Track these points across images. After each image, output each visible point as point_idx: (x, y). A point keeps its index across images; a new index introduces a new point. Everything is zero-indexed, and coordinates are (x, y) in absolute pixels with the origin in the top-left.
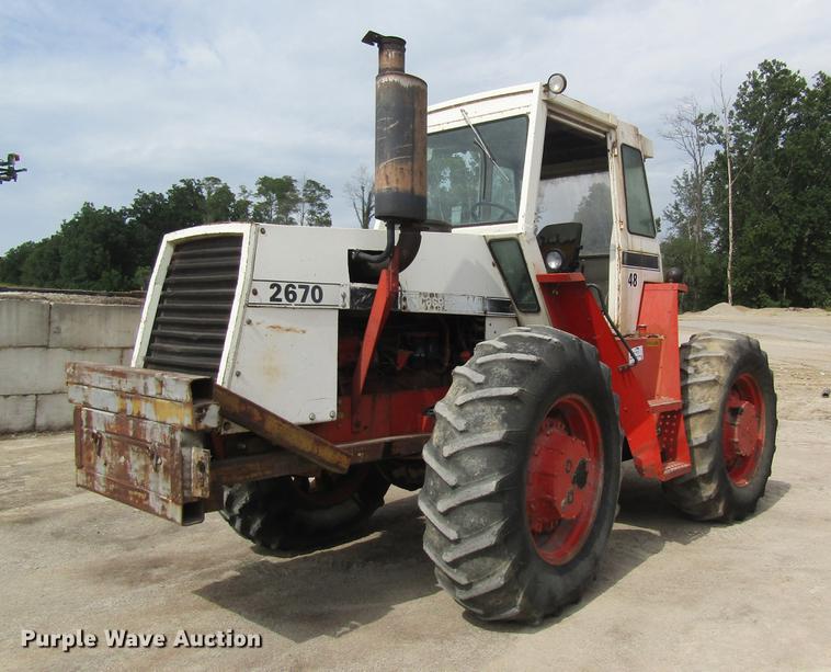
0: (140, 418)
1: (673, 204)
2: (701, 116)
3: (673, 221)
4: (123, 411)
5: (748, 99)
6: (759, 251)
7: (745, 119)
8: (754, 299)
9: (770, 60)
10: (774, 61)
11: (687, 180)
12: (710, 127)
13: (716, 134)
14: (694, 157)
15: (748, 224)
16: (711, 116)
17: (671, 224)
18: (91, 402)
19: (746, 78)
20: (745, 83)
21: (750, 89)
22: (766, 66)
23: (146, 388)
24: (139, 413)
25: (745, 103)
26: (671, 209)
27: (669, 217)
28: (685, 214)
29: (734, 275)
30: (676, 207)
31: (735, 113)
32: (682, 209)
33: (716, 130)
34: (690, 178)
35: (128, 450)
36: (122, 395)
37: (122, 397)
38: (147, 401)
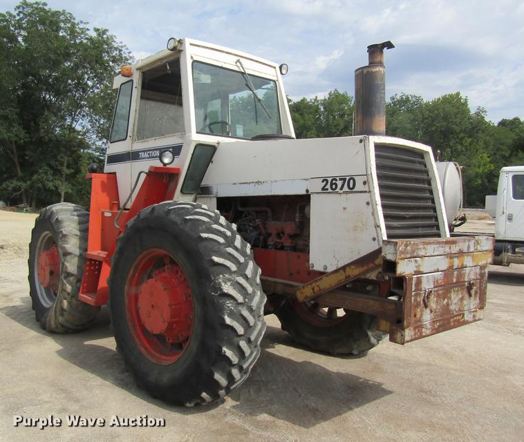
0: (463, 267)
4: (451, 267)
18: (421, 270)
23: (469, 247)
24: (463, 264)
35: (450, 292)
36: (450, 256)
37: (451, 258)
38: (468, 255)
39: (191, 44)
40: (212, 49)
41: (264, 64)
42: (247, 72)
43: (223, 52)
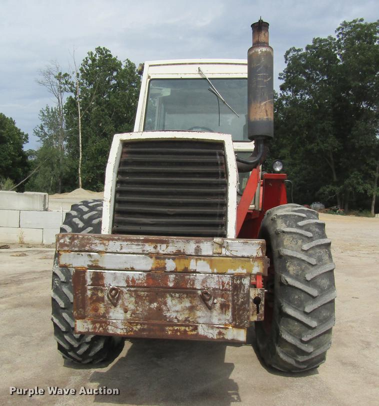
1: (40, 126)
2: (60, 74)
3: (40, 137)
4: (160, 269)
5: (88, 68)
6: (98, 159)
7: (87, 80)
8: (95, 186)
9: (102, 47)
10: (104, 48)
11: (48, 112)
12: (66, 81)
13: (70, 86)
14: (58, 98)
15: (90, 141)
16: (66, 75)
17: (39, 139)
18: (101, 265)
19: (87, 55)
20: (86, 58)
21: (90, 62)
22: (99, 50)
23: (199, 250)
24: (186, 268)
25: (86, 70)
26: (38, 129)
27: (37, 134)
28: (47, 133)
29: (83, 172)
30: (42, 128)
31: (80, 74)
32: (46, 129)
33: (69, 84)
34: (50, 110)
35: (163, 297)
36: (157, 256)
37: (158, 258)
38: (198, 259)
39: (150, 66)
40: (174, 64)
41: (236, 64)
42: (208, 76)
43: (185, 64)
